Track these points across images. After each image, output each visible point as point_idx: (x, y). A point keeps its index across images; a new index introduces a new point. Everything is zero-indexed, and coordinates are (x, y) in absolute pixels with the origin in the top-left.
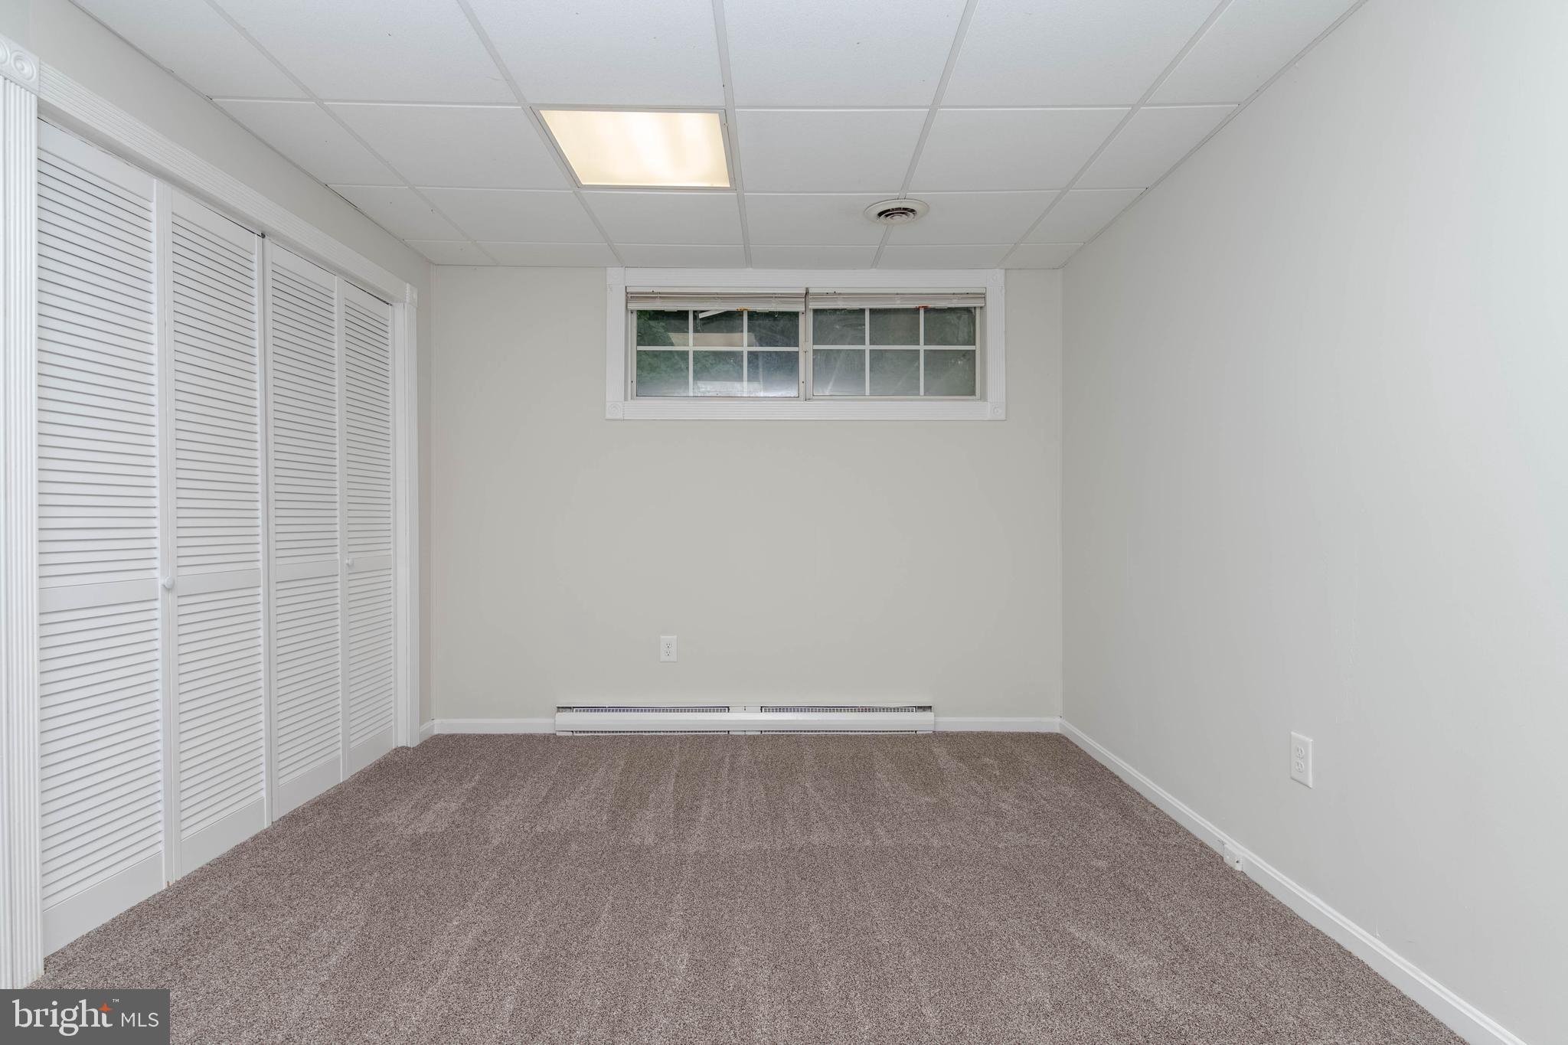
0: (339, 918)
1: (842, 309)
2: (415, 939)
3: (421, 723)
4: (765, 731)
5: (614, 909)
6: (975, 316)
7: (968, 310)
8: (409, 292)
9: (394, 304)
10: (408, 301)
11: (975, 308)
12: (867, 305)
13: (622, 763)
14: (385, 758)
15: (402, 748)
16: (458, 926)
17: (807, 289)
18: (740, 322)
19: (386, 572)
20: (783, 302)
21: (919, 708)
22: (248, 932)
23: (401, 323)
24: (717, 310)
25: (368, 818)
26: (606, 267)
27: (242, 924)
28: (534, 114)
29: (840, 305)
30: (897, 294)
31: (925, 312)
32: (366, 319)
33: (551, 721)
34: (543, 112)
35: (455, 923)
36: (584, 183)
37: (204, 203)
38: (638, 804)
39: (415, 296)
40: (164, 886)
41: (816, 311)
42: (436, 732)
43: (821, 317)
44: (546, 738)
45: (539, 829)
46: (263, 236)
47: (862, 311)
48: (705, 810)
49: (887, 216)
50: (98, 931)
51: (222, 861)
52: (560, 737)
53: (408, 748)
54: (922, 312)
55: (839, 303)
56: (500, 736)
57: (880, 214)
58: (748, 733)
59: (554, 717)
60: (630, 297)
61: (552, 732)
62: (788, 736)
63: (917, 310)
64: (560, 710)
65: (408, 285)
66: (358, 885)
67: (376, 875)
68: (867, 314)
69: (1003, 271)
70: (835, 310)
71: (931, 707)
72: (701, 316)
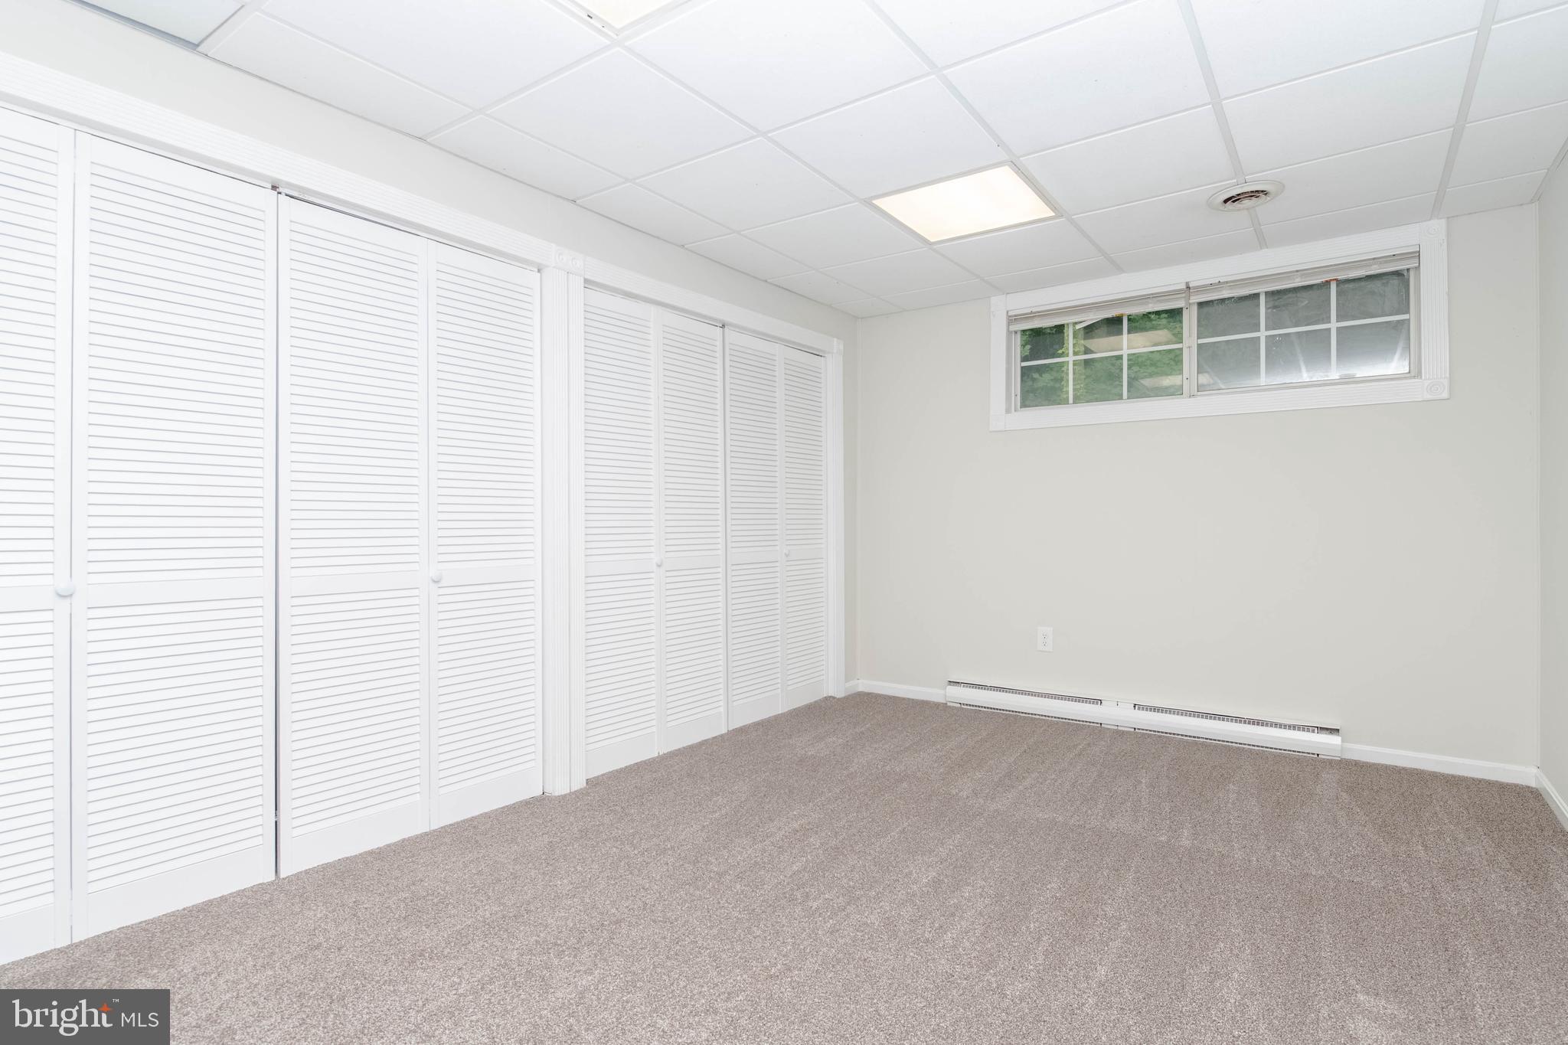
0: (733, 793)
1: (1229, 299)
2: (766, 816)
3: (847, 681)
4: (1139, 729)
5: (903, 831)
6: (1409, 279)
7: (1398, 274)
8: (837, 345)
9: (826, 355)
10: (835, 351)
11: (1408, 270)
12: (1261, 289)
13: (985, 734)
14: (816, 702)
15: (830, 697)
16: (795, 815)
17: (1187, 283)
18: (1120, 327)
19: (820, 561)
20: (1161, 301)
21: (1322, 729)
22: (684, 789)
23: (832, 369)
24: (1092, 320)
25: (783, 739)
26: (989, 297)
27: (683, 783)
28: (868, 202)
29: (1225, 294)
30: (1297, 271)
31: (1337, 286)
32: (805, 372)
33: (942, 692)
34: (874, 202)
35: (795, 813)
36: (932, 241)
37: (674, 312)
38: (975, 765)
39: (842, 347)
40: (657, 755)
41: (1201, 305)
42: (860, 690)
43: (1206, 310)
44: (937, 705)
45: (888, 768)
46: (723, 326)
47: (1256, 296)
48: (1027, 783)
49: (1234, 202)
50: (617, 771)
51: (691, 747)
52: (950, 707)
53: (834, 698)
54: (1333, 286)
55: (1224, 292)
56: (904, 699)
57: (1226, 201)
58: (1120, 728)
59: (946, 688)
60: (1012, 319)
61: (943, 701)
62: (1160, 737)
63: (1328, 283)
64: (952, 684)
65: (835, 339)
66: (754, 777)
67: (768, 774)
68: (1262, 298)
69: (1443, 222)
70: (1223, 300)
71: (1338, 730)
72: (1078, 327)
